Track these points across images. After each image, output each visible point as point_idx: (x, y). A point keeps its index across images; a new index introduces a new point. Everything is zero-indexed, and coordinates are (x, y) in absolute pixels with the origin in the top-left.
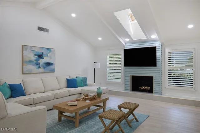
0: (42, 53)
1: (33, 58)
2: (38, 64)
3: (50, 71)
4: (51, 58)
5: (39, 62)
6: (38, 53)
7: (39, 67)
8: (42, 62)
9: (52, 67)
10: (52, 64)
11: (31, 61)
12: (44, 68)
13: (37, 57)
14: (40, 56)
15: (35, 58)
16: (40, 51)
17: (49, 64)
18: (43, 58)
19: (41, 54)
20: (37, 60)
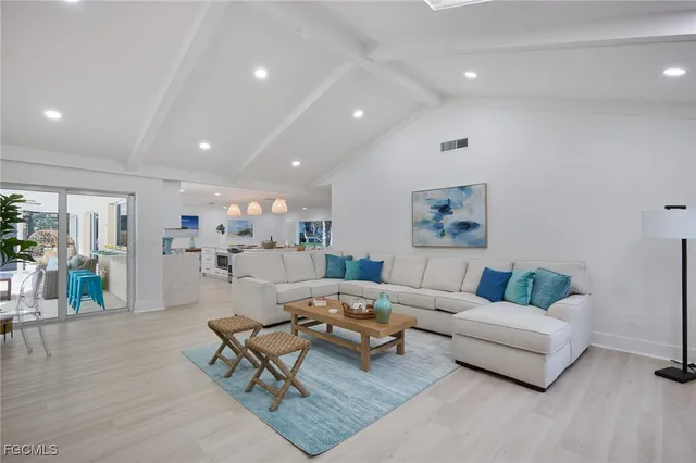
0: (449, 200)
1: (430, 214)
2: (439, 227)
3: (469, 243)
4: (471, 211)
5: (441, 221)
6: (440, 202)
7: (443, 234)
8: (448, 221)
9: (473, 233)
10: (475, 226)
11: (425, 222)
12: (454, 235)
13: (437, 211)
14: (445, 209)
15: (433, 215)
16: (442, 198)
17: (466, 226)
18: (452, 213)
19: (446, 203)
20: (437, 218)
